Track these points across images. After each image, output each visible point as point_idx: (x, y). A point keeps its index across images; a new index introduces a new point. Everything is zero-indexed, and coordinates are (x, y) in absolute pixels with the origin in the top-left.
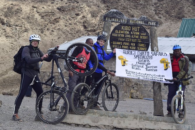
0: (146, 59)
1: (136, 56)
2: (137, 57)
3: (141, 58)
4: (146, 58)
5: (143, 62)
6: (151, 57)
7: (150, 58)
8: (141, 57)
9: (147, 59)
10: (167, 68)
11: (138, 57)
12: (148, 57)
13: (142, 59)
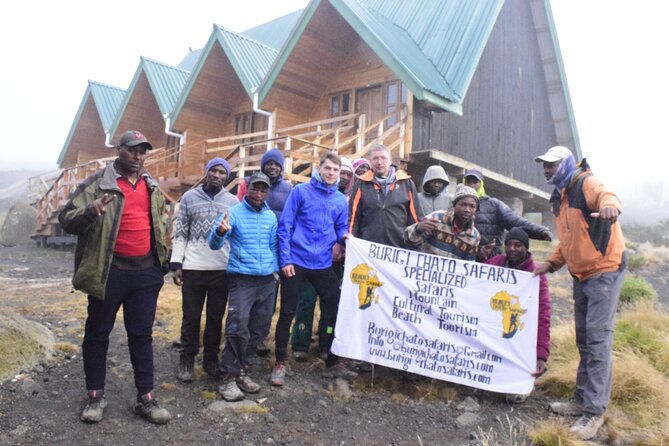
0: (443, 285)
1: (409, 270)
2: (414, 275)
3: (426, 277)
4: (442, 280)
5: (431, 295)
6: (459, 279)
7: (457, 281)
8: (427, 273)
9: (446, 286)
10: (515, 331)
11: (418, 274)
12: (449, 278)
13: (428, 284)
